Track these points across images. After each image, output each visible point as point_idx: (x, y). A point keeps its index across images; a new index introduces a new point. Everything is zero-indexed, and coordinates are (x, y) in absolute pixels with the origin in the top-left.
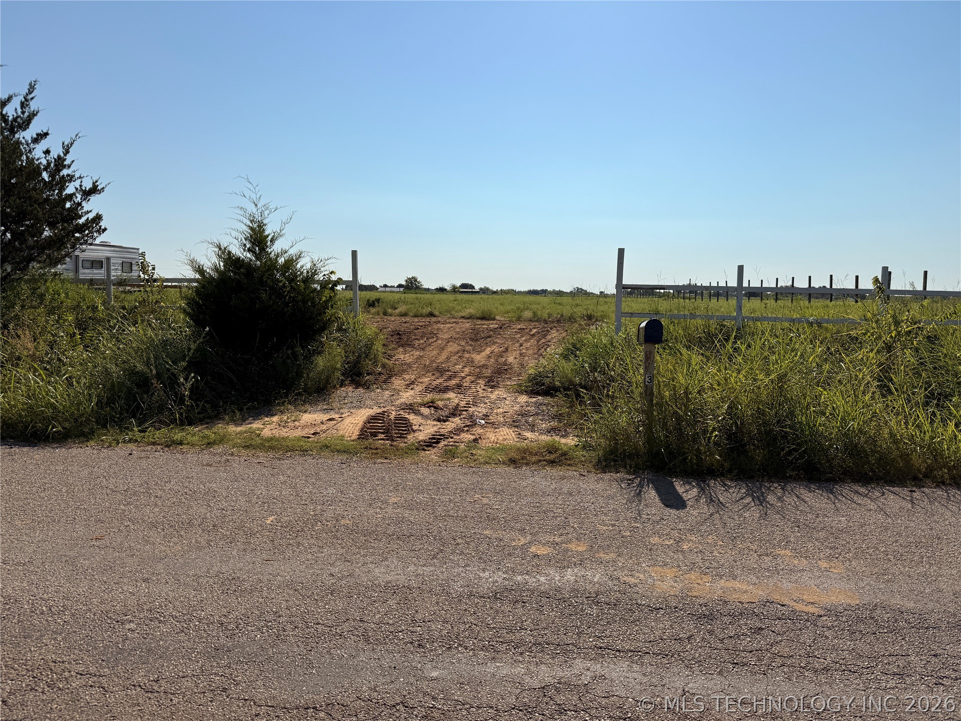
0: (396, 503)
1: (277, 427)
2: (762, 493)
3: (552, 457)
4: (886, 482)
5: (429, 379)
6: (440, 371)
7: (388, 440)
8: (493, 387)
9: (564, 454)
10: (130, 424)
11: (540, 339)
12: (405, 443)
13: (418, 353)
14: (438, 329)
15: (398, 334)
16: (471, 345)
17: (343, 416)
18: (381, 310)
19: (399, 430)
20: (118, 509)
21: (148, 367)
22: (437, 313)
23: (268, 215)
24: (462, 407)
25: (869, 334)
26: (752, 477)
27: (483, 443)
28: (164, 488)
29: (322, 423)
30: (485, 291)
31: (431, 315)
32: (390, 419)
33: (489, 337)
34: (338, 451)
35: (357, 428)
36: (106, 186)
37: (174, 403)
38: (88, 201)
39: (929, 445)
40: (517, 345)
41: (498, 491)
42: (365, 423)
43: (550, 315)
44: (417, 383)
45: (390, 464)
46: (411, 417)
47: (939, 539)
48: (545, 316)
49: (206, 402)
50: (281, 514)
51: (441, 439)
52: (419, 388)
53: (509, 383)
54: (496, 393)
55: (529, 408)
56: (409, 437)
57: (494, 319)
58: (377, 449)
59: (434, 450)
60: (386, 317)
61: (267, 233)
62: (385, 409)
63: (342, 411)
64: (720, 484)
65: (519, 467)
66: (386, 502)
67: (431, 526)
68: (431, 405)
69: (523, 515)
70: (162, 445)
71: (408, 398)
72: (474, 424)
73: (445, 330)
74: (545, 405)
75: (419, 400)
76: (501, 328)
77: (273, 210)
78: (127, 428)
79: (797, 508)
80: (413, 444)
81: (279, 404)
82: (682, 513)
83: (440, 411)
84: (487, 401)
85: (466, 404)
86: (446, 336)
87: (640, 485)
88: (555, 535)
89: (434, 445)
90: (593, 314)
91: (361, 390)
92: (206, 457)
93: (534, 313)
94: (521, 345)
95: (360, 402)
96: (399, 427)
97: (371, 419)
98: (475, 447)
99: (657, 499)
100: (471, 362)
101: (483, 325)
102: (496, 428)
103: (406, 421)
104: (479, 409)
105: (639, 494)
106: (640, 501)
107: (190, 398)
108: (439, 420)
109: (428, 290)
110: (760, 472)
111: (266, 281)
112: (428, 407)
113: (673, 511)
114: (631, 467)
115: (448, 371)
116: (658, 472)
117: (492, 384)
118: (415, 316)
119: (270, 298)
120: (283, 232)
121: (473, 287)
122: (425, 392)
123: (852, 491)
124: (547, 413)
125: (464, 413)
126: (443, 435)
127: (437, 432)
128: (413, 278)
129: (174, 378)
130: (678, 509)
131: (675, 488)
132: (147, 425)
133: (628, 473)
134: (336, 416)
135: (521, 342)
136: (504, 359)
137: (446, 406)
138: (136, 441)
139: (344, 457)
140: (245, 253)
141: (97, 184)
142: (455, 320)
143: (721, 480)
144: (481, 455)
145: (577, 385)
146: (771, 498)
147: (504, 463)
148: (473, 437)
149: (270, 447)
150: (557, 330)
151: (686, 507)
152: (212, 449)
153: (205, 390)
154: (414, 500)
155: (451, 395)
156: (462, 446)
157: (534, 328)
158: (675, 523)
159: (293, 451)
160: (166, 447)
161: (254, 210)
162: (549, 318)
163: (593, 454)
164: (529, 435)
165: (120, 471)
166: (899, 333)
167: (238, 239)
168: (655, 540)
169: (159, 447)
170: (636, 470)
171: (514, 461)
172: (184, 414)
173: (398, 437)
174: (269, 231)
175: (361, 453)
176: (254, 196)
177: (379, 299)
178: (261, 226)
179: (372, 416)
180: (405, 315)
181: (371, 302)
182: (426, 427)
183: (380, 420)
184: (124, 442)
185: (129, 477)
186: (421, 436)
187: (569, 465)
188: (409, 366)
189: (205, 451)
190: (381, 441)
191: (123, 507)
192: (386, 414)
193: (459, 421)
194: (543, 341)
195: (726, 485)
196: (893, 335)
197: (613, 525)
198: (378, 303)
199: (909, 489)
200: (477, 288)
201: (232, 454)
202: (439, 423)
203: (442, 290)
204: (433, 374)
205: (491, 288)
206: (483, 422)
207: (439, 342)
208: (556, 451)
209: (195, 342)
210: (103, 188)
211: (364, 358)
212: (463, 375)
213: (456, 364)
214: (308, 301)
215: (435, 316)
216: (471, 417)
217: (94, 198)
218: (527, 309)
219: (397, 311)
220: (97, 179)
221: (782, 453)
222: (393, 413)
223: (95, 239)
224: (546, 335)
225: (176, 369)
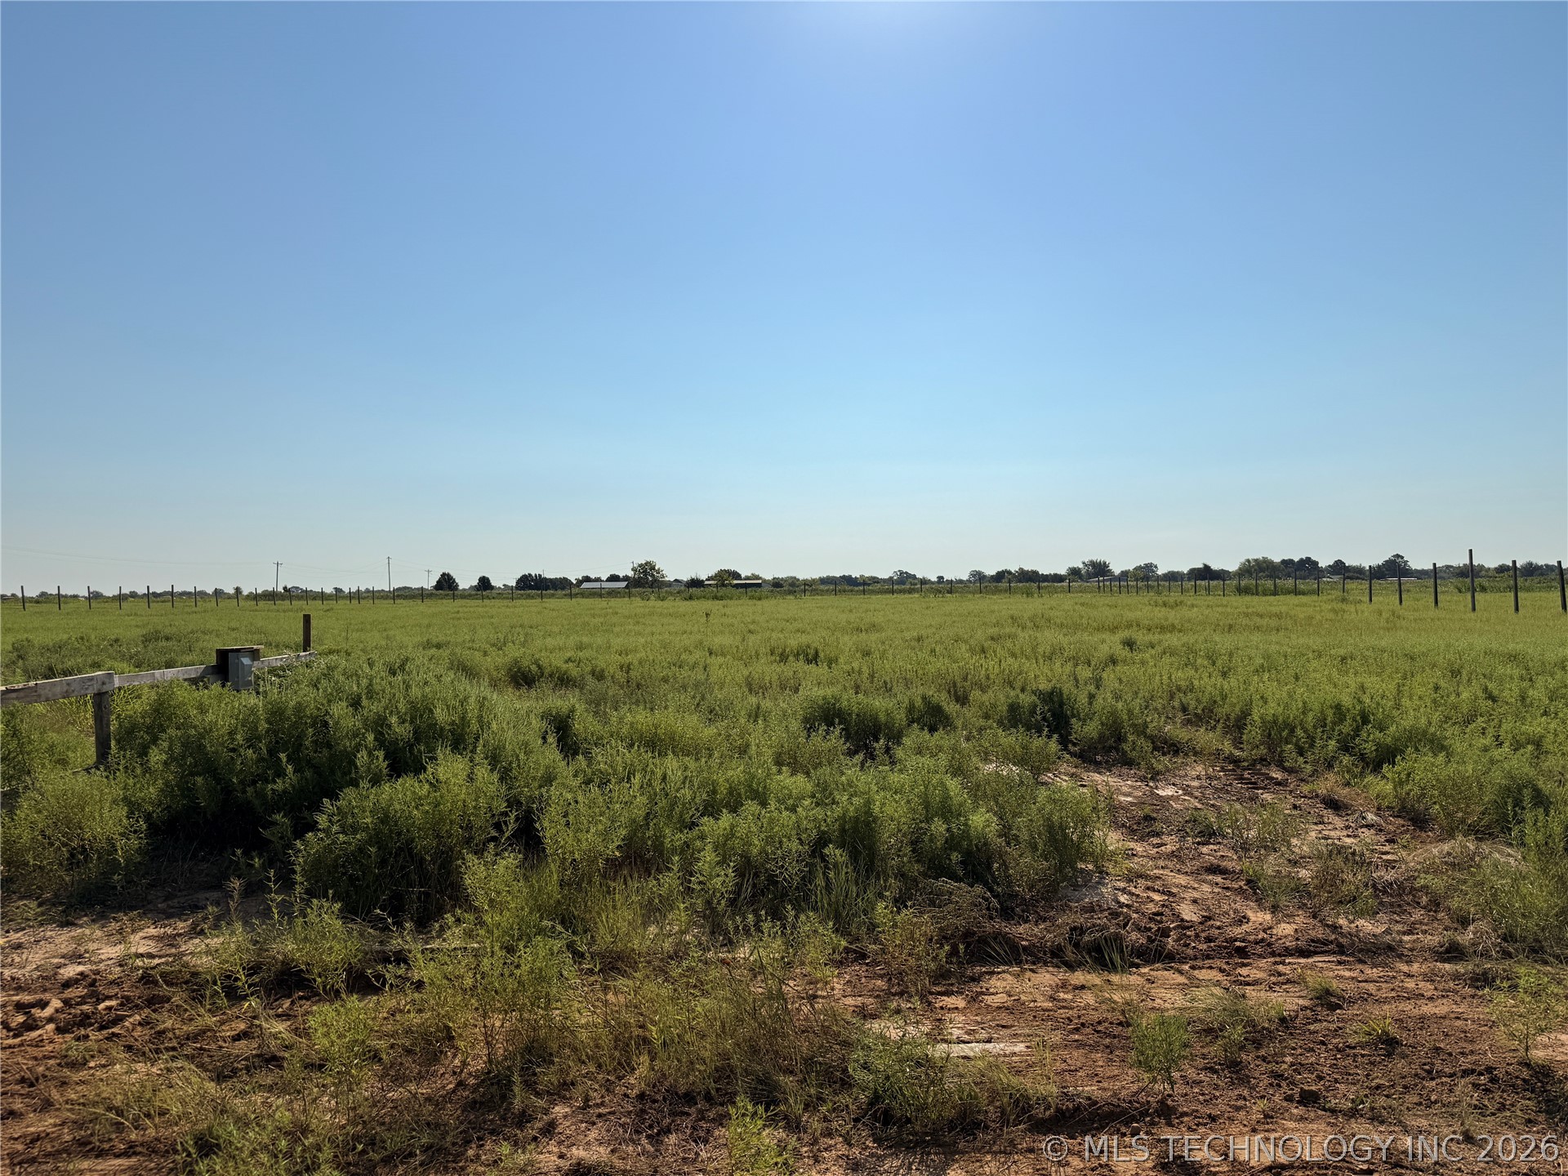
109: (674, 584)
128: (646, 563)
203: (695, 584)
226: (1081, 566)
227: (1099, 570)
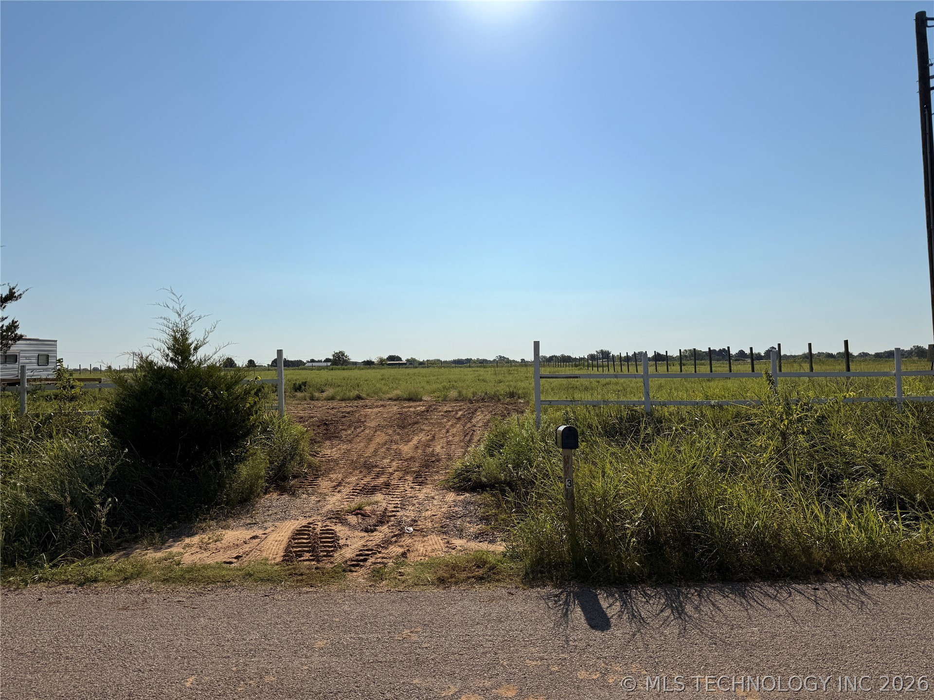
0: (322, 648)
1: (198, 550)
2: (681, 603)
3: (481, 572)
4: (792, 579)
5: (356, 478)
6: (368, 467)
7: (313, 560)
8: (421, 484)
9: (492, 568)
10: (40, 559)
11: (466, 423)
12: (332, 563)
13: (345, 447)
14: (366, 416)
15: (325, 424)
16: (399, 434)
17: (267, 531)
18: (307, 395)
19: (325, 547)
20: (24, 680)
21: (62, 496)
22: (364, 396)
23: (192, 324)
24: (390, 512)
25: (765, 423)
26: (670, 582)
27: (412, 558)
28: (76, 645)
29: (245, 543)
30: (412, 363)
31: (359, 398)
32: (316, 534)
33: (416, 423)
34: (262, 580)
35: (282, 547)
36: (24, 292)
37: (90, 530)
38: (4, 308)
39: (827, 537)
40: (444, 431)
41: (426, 623)
42: (290, 541)
43: (474, 394)
44: (344, 484)
45: (316, 592)
46: (338, 528)
47: (842, 647)
48: (470, 395)
49: (125, 525)
50: (202, 672)
51: (368, 555)
52: (346, 490)
53: (436, 478)
54: (424, 491)
55: (456, 509)
56: (335, 555)
57: (421, 400)
58: (302, 575)
59: (362, 571)
60: (313, 402)
61: (190, 341)
62: (310, 520)
63: (266, 525)
64: (641, 594)
65: (448, 587)
66: (311, 648)
67: (358, 678)
68: (358, 511)
69: (453, 654)
70: (75, 583)
71: (334, 503)
72: (402, 533)
73: (374, 415)
74: (472, 503)
75: (346, 506)
76: (427, 411)
77: (197, 319)
78: (37, 564)
79: (712, 618)
80: (339, 566)
81: (200, 521)
82: (607, 635)
83: (367, 519)
84: (415, 502)
85: (395, 507)
86: (373, 424)
87: (567, 603)
88: (485, 678)
89: (361, 563)
90: (515, 391)
91: (286, 497)
92: (123, 597)
93: (460, 392)
94: (448, 432)
95: (285, 512)
96: (325, 542)
97: (297, 534)
98: (403, 564)
99: (583, 618)
100: (398, 454)
101: (410, 407)
102: (424, 536)
103: (332, 534)
104: (407, 513)
105: (566, 615)
106: (567, 623)
107: (107, 523)
108: (366, 530)
109: (355, 363)
110: (678, 576)
111: (189, 391)
112: (355, 515)
113: (598, 633)
114: (557, 579)
115: (376, 466)
116: (582, 582)
117: (420, 480)
118: (343, 400)
119: (193, 408)
120: (207, 340)
121: (400, 359)
122: (353, 495)
123: (762, 593)
124: (475, 514)
125: (392, 518)
126: (371, 550)
127: (364, 546)
128: (340, 352)
129: (90, 504)
130: (603, 631)
131: (599, 603)
132: (59, 558)
133: (555, 586)
134: (259, 532)
135: (448, 427)
136: (431, 449)
137: (373, 512)
138: (47, 579)
139: (270, 586)
140: (168, 363)
141: (14, 291)
142: (381, 403)
143: (642, 588)
144: (409, 574)
145: (501, 482)
146: (689, 608)
147: (433, 584)
148: (401, 550)
149: (191, 580)
150: (482, 412)
151: (610, 626)
152: (129, 586)
153: (123, 510)
154: (341, 642)
155: (379, 497)
156: (390, 563)
157: (460, 410)
158: (601, 649)
159: (214, 582)
160: (79, 585)
161: (178, 320)
162: (473, 397)
163: (520, 565)
164: (458, 542)
165: (27, 623)
166: (790, 422)
167: (160, 350)
168: (582, 674)
169: (71, 586)
170: (560, 583)
171: (443, 580)
172: (100, 542)
173: (324, 556)
174: (192, 339)
175: (286, 580)
176: (177, 307)
177: (306, 382)
178: (184, 334)
179: (297, 530)
180: (332, 398)
181: (297, 386)
182: (354, 540)
183: (305, 534)
184: (33, 582)
185: (38, 632)
186: (349, 553)
187: (498, 581)
188: (336, 461)
189: (121, 589)
190: (306, 563)
191: (29, 677)
192: (311, 526)
193: (387, 530)
194: (469, 425)
195: (646, 594)
196: (786, 423)
197: (542, 659)
198: (305, 386)
199: (813, 586)
200: (404, 360)
201: (150, 591)
202: (366, 534)
203: (369, 363)
204: (361, 472)
205: (417, 359)
206: (411, 529)
207: (367, 431)
208: (484, 565)
209: (113, 465)
210: (21, 295)
211: (289, 460)
212: (391, 470)
213: (384, 458)
214: (231, 408)
215: (362, 399)
216: (399, 523)
217: (10, 305)
218: (453, 387)
219: (325, 395)
220: (15, 286)
221: (697, 555)
222: (319, 524)
223: (10, 347)
224: (471, 418)
225: (91, 493)
226: (596, 353)
227: (605, 355)
